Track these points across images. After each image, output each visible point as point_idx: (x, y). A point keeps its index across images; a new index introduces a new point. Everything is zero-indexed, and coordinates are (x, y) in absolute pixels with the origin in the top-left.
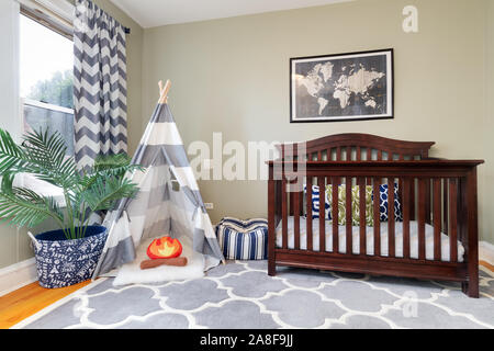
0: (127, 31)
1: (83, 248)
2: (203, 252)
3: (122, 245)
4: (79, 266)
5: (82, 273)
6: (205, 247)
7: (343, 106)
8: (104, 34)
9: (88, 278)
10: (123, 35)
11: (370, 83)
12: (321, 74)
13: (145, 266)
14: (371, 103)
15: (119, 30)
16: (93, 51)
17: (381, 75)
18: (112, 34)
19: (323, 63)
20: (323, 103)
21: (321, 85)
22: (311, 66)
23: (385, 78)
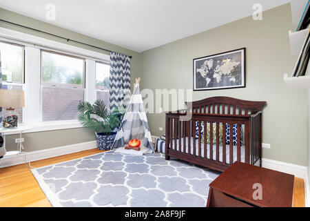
0: (131, 57)
1: (108, 139)
2: (147, 147)
3: (120, 140)
4: (107, 144)
5: (108, 147)
6: (148, 145)
7: (218, 81)
8: (121, 62)
9: (109, 149)
10: (129, 59)
11: (232, 68)
12: (207, 66)
13: (126, 148)
14: (233, 79)
15: (128, 58)
16: (117, 70)
17: (238, 63)
18: (123, 61)
19: (208, 60)
20: (208, 80)
21: (207, 71)
22: (203, 62)
23: (240, 65)
